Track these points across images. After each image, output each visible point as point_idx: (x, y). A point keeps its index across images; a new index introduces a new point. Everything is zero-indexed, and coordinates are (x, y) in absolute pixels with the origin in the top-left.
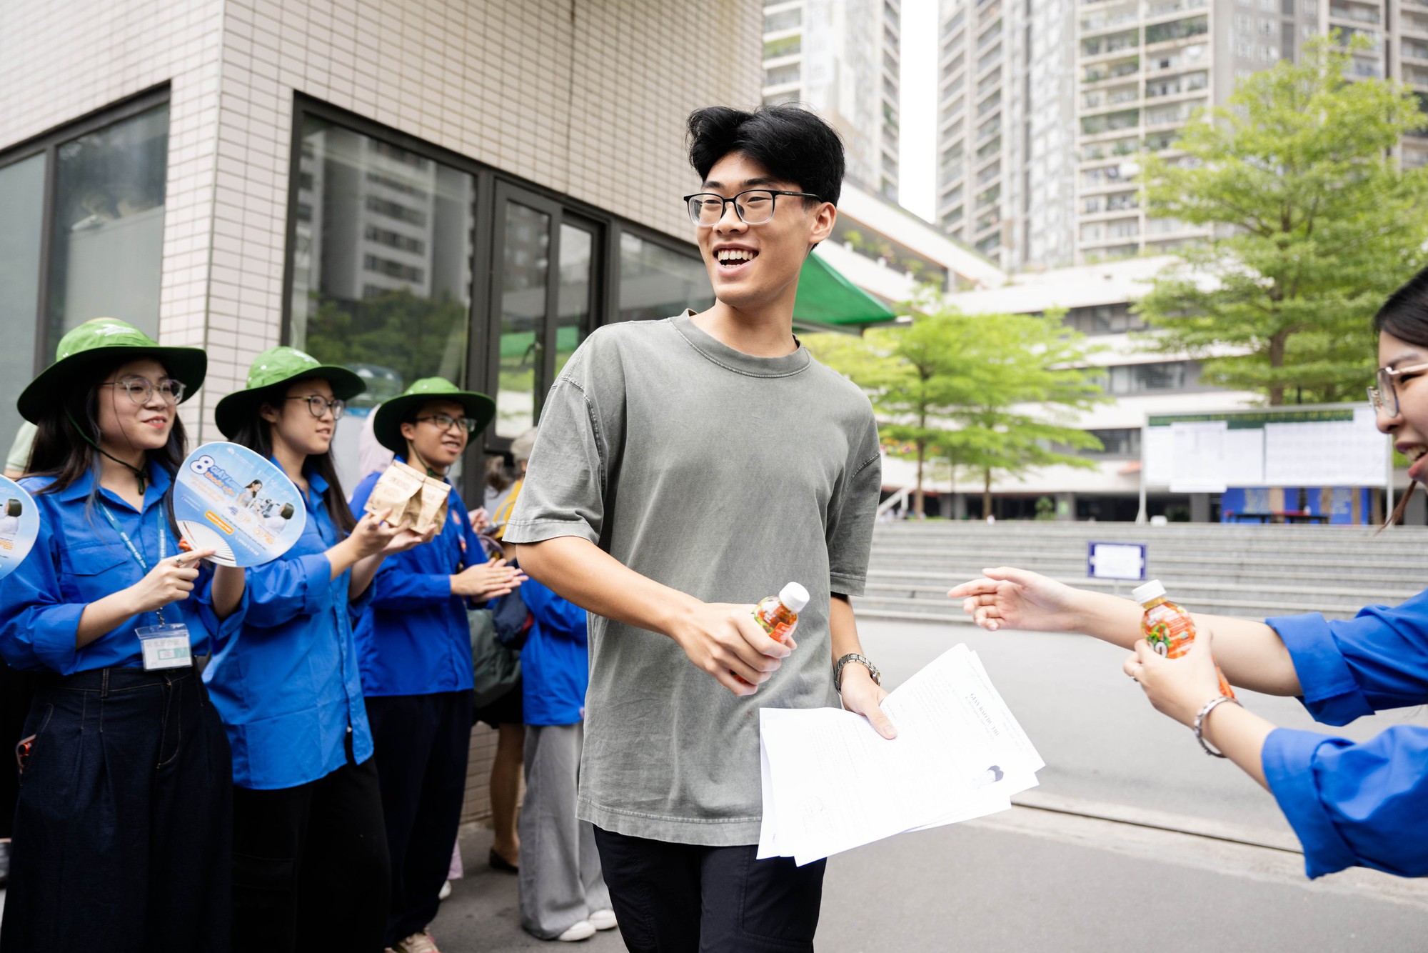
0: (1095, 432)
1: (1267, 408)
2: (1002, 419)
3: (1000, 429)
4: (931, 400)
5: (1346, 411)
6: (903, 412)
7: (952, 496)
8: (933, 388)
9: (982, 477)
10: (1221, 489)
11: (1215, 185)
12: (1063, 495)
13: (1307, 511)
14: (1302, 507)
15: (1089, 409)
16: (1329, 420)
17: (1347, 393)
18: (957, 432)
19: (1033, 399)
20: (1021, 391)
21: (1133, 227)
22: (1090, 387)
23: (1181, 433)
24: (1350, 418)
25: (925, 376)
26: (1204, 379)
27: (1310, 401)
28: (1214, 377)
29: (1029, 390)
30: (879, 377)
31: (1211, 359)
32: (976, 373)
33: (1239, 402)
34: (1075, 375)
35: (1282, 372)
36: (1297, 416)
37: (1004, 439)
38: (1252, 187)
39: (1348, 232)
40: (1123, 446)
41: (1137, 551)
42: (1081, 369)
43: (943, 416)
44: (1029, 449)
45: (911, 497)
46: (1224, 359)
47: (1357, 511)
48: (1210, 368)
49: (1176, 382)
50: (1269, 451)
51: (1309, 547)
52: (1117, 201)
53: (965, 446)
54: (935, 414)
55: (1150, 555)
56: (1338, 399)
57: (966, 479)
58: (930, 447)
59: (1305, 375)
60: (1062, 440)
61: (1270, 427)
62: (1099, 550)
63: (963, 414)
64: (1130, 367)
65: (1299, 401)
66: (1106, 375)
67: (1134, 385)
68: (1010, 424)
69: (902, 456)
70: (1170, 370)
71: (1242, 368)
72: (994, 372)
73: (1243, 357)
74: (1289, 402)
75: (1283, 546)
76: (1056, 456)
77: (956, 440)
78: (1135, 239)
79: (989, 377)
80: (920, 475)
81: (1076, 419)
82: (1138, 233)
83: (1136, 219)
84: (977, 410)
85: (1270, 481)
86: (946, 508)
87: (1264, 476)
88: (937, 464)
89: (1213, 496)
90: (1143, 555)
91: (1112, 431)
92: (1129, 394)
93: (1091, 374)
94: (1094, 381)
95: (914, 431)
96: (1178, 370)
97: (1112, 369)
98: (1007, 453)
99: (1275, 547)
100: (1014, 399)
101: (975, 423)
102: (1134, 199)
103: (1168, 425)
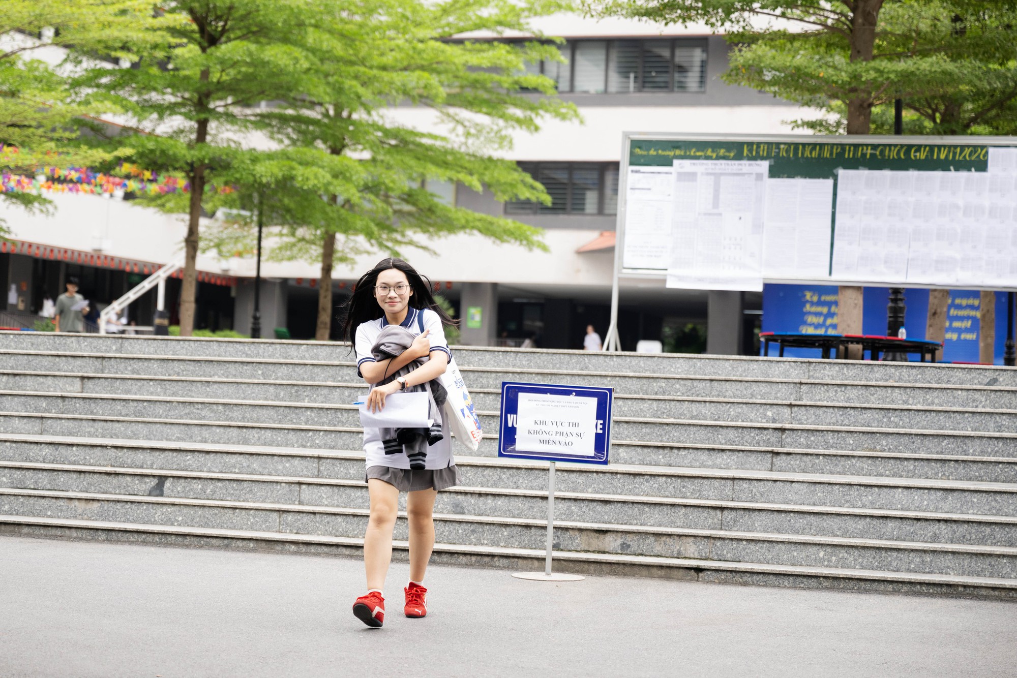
0: (535, 169)
1: (842, 137)
2: (360, 134)
3: (355, 154)
4: (222, 88)
5: (977, 151)
6: (163, 110)
7: (257, 284)
8: (225, 64)
9: (317, 250)
10: (757, 287)
12: (475, 287)
13: (902, 334)
14: (894, 328)
15: (528, 124)
17: (979, 118)
18: (270, 156)
19: (424, 99)
20: (398, 78)
22: (532, 79)
23: (689, 177)
24: (982, 166)
25: (209, 39)
26: (735, 74)
27: (919, 130)
28: (754, 72)
29: (414, 79)
30: (114, 33)
31: (748, 39)
32: (312, 37)
33: (795, 124)
34: (501, 53)
35: (868, 70)
36: (892, 156)
37: (362, 175)
40: (591, 198)
41: (592, 403)
42: (515, 42)
43: (245, 123)
44: (409, 197)
45: (174, 284)
46: (774, 38)
47: (987, 339)
48: (743, 56)
49: (692, 79)
50: (842, 219)
51: (898, 400)
53: (285, 184)
54: (230, 118)
55: (617, 411)
56: (964, 129)
57: (285, 253)
58: (216, 183)
59: (907, 77)
60: (474, 182)
62: (524, 399)
63: (284, 120)
64: (608, 43)
65: (898, 128)
66: (564, 59)
67: (615, 81)
68: (375, 146)
69: (157, 201)
70: (681, 56)
71: (801, 58)
72: (347, 38)
73: (804, 37)
74: (880, 129)
75: (853, 397)
76: (461, 214)
77: (266, 172)
79: (338, 48)
80: (192, 242)
81: (503, 140)
84: (313, 114)
85: (840, 277)
86: (244, 313)
88: (231, 220)
89: (747, 299)
90: (602, 412)
91: (571, 167)
92: (604, 99)
93: (535, 53)
94: (542, 67)
95: (181, 149)
96: (698, 55)
97: (574, 45)
98: (371, 204)
99: (840, 398)
100: (386, 98)
101: (308, 140)
103: (668, 162)
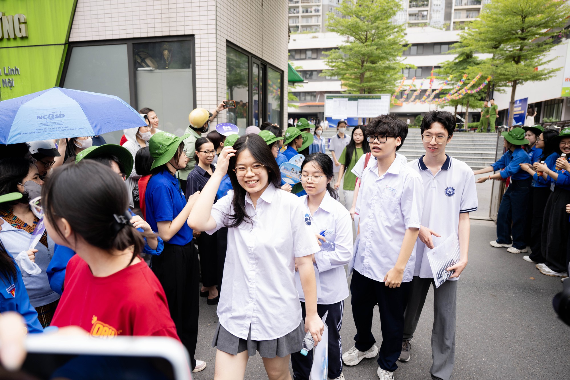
1: (359, 94)
5: (379, 96)
11: (349, 25)
16: (374, 99)
17: (379, 91)
21: (297, 20)
23: (335, 101)
24: (380, 98)
36: (367, 97)
38: (360, 27)
39: (384, 43)
50: (359, 107)
52: (292, 10)
56: (377, 92)
61: (359, 100)
78: (298, 24)
82: (299, 23)
83: (298, 17)
85: (359, 116)
87: (357, 115)
102: (297, 10)
103: (332, 99)
